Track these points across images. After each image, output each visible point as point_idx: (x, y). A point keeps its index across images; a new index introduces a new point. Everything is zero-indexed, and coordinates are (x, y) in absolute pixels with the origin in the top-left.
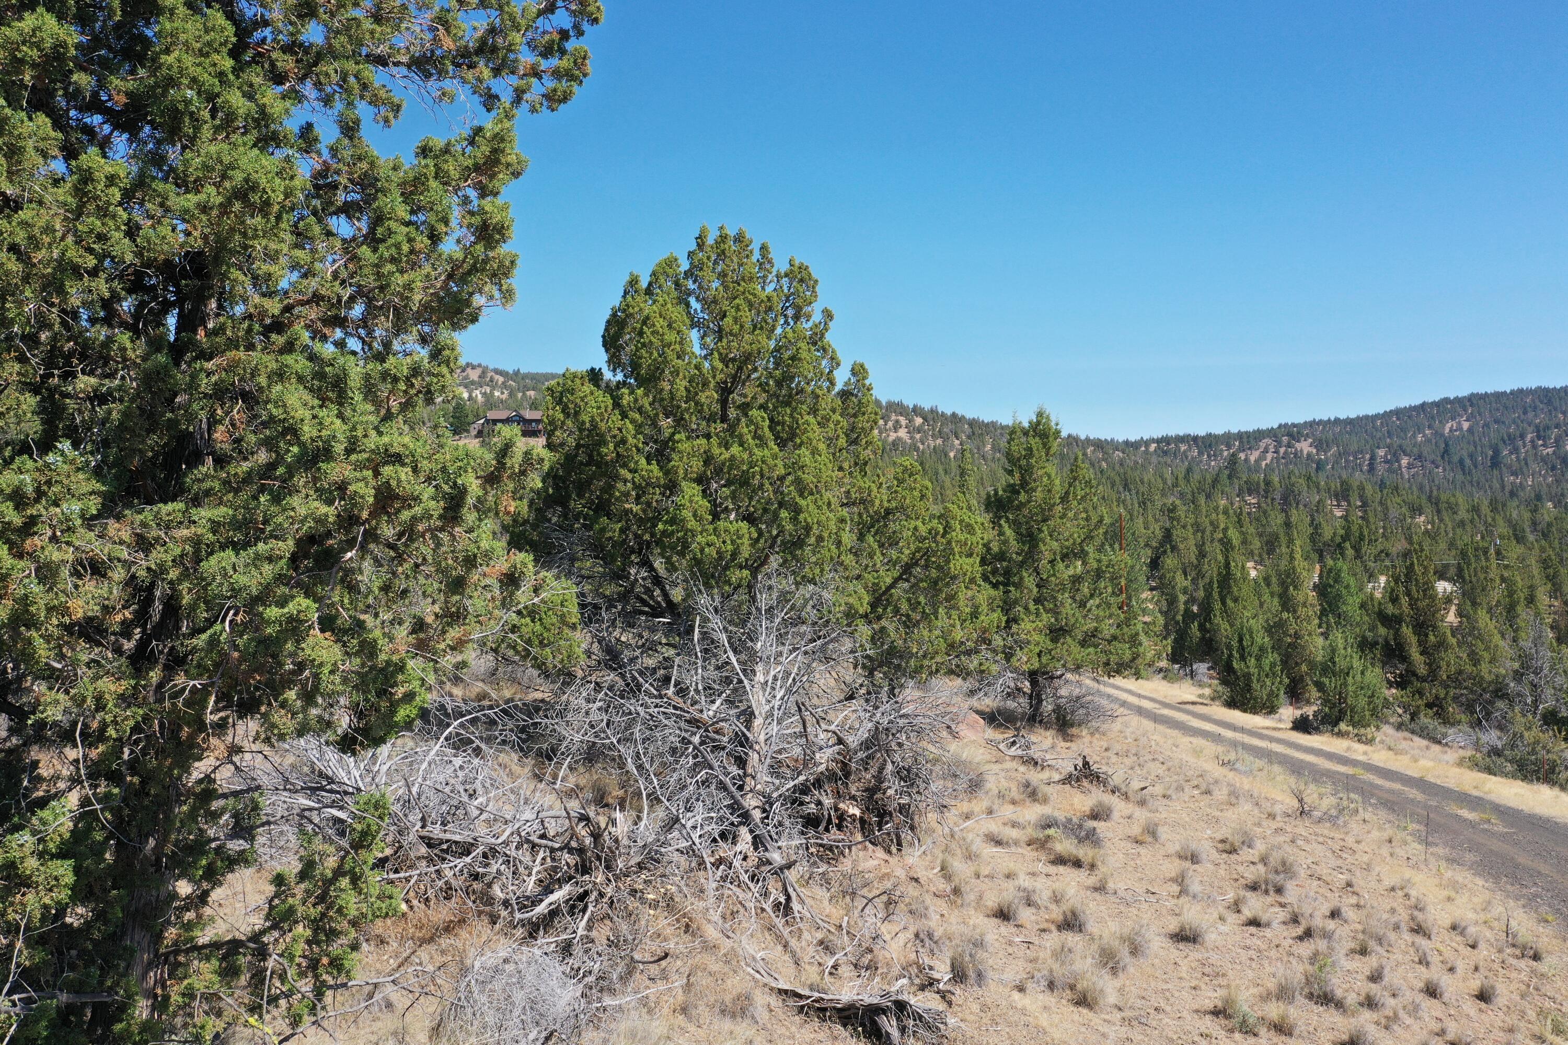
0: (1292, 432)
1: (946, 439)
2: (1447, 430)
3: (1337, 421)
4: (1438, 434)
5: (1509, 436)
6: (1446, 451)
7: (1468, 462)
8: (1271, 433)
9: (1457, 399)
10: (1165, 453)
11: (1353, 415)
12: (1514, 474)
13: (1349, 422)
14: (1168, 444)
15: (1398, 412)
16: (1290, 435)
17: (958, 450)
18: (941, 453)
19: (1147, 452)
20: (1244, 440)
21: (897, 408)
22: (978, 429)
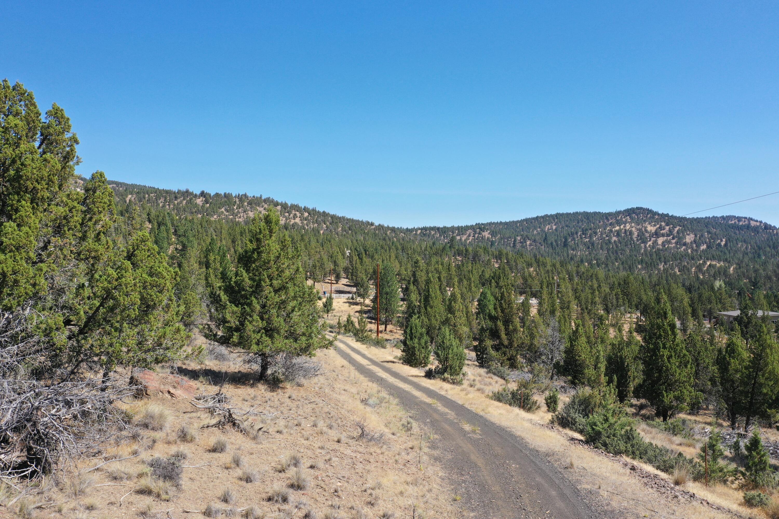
0: (481, 227)
1: (319, 224)
2: (547, 229)
3: (501, 223)
4: (543, 231)
5: (571, 232)
6: (545, 239)
7: (554, 243)
8: (472, 227)
9: (551, 215)
10: (424, 235)
11: (508, 221)
12: (573, 250)
13: (506, 223)
14: (426, 231)
15: (526, 220)
16: (480, 228)
17: (325, 230)
18: (316, 232)
19: (416, 234)
20: (460, 230)
21: (296, 207)
22: (335, 220)
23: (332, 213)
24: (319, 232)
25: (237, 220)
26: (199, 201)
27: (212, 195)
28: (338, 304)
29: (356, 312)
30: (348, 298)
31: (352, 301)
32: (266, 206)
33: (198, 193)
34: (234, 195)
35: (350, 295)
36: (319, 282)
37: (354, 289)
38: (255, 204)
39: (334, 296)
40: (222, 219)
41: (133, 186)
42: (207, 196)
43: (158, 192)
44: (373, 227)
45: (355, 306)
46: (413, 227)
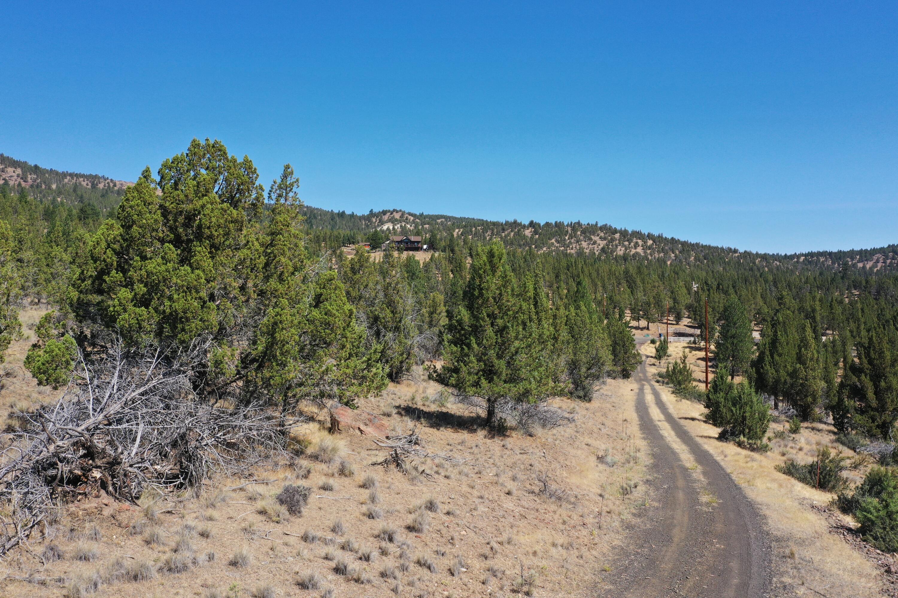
1: (666, 253)
8: (882, 250)
10: (810, 262)
14: (812, 257)
16: (895, 252)
17: (673, 260)
18: (662, 262)
19: (798, 262)
20: (863, 255)
21: (638, 234)
22: (687, 247)
23: (682, 239)
24: (665, 263)
25: (569, 251)
26: (528, 233)
27: (542, 225)
28: (676, 350)
29: (699, 359)
30: (690, 342)
31: (694, 345)
32: (602, 234)
33: (527, 223)
34: (566, 224)
35: (692, 339)
36: (654, 322)
37: (698, 332)
38: (590, 232)
39: (671, 339)
40: (552, 251)
41: (462, 219)
42: (537, 226)
43: (485, 225)
44: (736, 255)
45: (697, 352)
46: (793, 253)
